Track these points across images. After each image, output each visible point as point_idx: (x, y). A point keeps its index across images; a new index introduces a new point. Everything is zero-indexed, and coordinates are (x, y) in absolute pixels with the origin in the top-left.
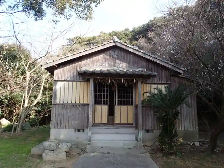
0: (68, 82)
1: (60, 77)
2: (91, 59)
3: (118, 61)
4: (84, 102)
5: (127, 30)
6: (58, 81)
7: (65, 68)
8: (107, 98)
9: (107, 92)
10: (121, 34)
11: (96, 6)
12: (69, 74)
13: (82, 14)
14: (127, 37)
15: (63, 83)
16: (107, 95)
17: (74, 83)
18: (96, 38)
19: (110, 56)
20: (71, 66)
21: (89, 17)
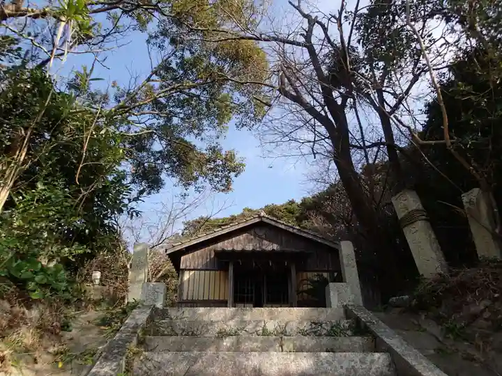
0: (198, 272)
1: (188, 264)
2: (230, 240)
3: (265, 242)
4: (221, 299)
5: (292, 202)
6: (186, 270)
7: (195, 253)
8: (252, 293)
9: (251, 286)
10: (281, 211)
11: (236, 176)
12: (200, 260)
13: (219, 186)
14: (291, 215)
15: (192, 273)
16: (252, 290)
17: (207, 272)
18: (236, 219)
19: (256, 235)
20: (203, 250)
21: (227, 188)
